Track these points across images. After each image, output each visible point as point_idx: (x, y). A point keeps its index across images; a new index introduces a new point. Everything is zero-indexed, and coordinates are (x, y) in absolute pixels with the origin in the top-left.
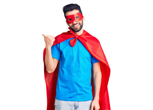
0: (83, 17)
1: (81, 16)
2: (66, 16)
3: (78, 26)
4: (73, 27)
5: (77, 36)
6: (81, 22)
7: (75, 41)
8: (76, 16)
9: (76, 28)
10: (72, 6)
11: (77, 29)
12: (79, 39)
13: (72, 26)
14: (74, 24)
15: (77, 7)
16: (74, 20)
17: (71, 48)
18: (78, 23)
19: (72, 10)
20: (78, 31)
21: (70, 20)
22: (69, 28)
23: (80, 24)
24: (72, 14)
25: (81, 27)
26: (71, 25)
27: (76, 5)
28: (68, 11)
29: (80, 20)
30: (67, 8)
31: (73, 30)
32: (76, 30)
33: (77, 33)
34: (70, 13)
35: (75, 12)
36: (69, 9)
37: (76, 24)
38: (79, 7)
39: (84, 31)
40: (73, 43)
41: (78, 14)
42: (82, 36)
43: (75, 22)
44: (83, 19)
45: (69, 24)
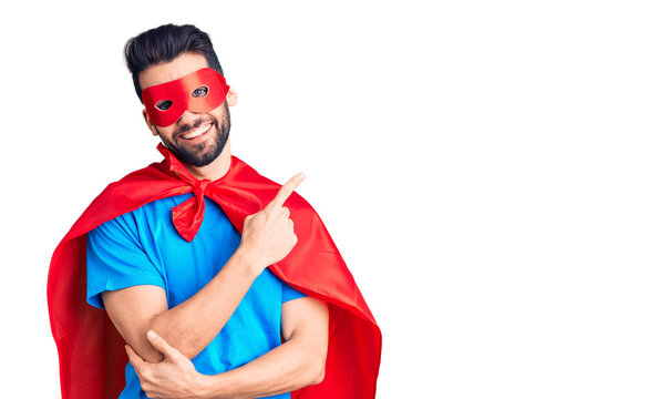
0: (226, 88)
1: (216, 85)
2: (144, 86)
3: (204, 135)
4: (180, 141)
5: (203, 187)
6: (218, 112)
7: (195, 208)
8: (192, 85)
9: (197, 142)
10: (170, 38)
11: (201, 147)
12: (215, 197)
13: (174, 136)
14: (186, 128)
15: (193, 40)
16: (183, 107)
18: (205, 116)
19: (169, 56)
20: (208, 160)
21: (161, 106)
22: (160, 147)
23: (214, 122)
24: (175, 78)
25: (223, 138)
26: (169, 130)
27: (192, 30)
28: (153, 61)
29: (215, 106)
30: (147, 49)
31: (180, 158)
32: (200, 155)
33: (204, 170)
34: (162, 74)
35: (185, 67)
36: (156, 53)
37: (197, 124)
38: (205, 38)
39: (235, 160)
40: (189, 220)
41: (201, 73)
42: (231, 187)
43: (188, 117)
44: (229, 98)
45: (160, 129)
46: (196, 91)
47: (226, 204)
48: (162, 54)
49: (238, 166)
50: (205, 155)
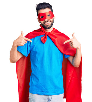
0: (54, 16)
1: (52, 15)
2: (39, 13)
3: (49, 24)
4: (44, 24)
5: (47, 33)
6: (52, 20)
7: (45, 37)
10: (45, 5)
11: (48, 26)
12: (49, 35)
13: (43, 23)
14: (46, 22)
15: (49, 6)
16: (46, 18)
17: (42, 44)
18: (49, 20)
19: (44, 8)
20: (49, 28)
22: (40, 25)
23: (51, 22)
24: (45, 12)
25: (52, 24)
26: (42, 22)
28: (41, 9)
31: (44, 27)
32: (47, 27)
33: (48, 30)
34: (42, 11)
35: (47, 11)
36: (42, 7)
37: (48, 21)
38: (51, 6)
39: (54, 29)
41: (49, 12)
42: (52, 33)
43: (46, 20)
44: (54, 18)
45: (41, 21)
46: (48, 15)
47: (51, 37)
48: (43, 8)
49: (54, 30)
50: (48, 27)
